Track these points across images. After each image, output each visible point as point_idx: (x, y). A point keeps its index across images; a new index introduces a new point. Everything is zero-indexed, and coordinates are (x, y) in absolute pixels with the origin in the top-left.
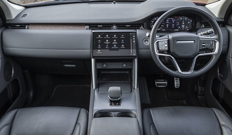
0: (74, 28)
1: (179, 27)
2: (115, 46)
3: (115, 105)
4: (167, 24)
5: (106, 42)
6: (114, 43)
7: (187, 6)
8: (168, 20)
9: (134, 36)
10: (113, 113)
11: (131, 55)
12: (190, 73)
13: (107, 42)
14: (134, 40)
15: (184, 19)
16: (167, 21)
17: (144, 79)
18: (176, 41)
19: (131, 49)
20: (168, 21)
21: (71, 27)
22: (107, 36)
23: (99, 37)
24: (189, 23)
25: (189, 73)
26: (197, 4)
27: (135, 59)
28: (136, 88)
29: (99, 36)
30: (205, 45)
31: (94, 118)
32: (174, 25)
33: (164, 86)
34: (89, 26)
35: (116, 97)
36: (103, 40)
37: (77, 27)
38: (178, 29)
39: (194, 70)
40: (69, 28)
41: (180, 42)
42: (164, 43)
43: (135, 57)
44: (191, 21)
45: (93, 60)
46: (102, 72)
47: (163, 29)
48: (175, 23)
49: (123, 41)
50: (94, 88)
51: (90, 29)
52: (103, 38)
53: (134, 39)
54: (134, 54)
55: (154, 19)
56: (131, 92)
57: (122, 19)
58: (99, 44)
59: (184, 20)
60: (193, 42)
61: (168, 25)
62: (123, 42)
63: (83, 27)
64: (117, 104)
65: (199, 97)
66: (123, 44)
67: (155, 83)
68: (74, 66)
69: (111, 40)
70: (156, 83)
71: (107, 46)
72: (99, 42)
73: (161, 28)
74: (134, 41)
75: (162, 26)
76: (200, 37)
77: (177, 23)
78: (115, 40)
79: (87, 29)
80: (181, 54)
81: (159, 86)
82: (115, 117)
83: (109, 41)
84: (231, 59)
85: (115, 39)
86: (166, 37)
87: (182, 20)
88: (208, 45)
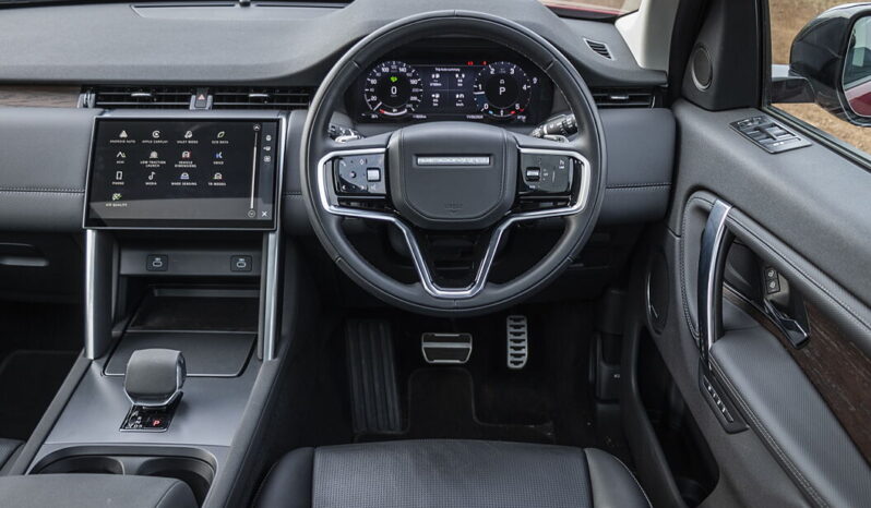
0: (34, 101)
1: (486, 106)
2: (185, 176)
3: (147, 425)
4: (435, 90)
5: (149, 159)
6: (181, 165)
7: (457, 11)
8: (438, 76)
9: (269, 138)
10: (122, 461)
11: (251, 215)
12: (469, 292)
13: (153, 159)
14: (267, 153)
15: (503, 71)
16: (432, 80)
17: (381, 327)
18: (414, 158)
19: (250, 196)
20: (439, 80)
21: (19, 98)
22: (156, 134)
23: (123, 138)
24: (525, 88)
25: (467, 293)
26: (563, 13)
27: (268, 232)
28: (270, 358)
29: (124, 134)
30: (536, 173)
31: (31, 473)
32: (462, 96)
33: (458, 361)
34: (93, 95)
35: (157, 395)
36: (138, 152)
37: (44, 98)
38: (479, 113)
39: (487, 280)
40: (11, 99)
41: (431, 160)
42: (362, 162)
43: (269, 224)
44: (535, 80)
45: (91, 235)
46: (156, 293)
47: (416, 113)
48: (467, 89)
49: (219, 155)
50: (91, 356)
51: (96, 106)
52: (139, 142)
53: (268, 149)
54: (264, 214)
55: (379, 71)
56: (239, 375)
57: (236, 68)
58: (120, 168)
59: (507, 76)
60: (486, 160)
61: (437, 96)
62: (219, 160)
63: (70, 98)
64: (157, 422)
65: (601, 407)
66: (219, 169)
67: (421, 345)
68: (42, 263)
69: (170, 153)
70: (425, 345)
71: (151, 178)
72: (120, 158)
73: (409, 109)
74: (267, 159)
75: (414, 98)
76: (521, 143)
77: (477, 90)
78: (186, 154)
79: (86, 106)
80: (435, 210)
81: (435, 361)
82: (128, 473)
83: (159, 159)
84: (677, 239)
85: (187, 147)
86: (380, 139)
87: (498, 76)
88: (550, 175)
